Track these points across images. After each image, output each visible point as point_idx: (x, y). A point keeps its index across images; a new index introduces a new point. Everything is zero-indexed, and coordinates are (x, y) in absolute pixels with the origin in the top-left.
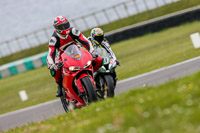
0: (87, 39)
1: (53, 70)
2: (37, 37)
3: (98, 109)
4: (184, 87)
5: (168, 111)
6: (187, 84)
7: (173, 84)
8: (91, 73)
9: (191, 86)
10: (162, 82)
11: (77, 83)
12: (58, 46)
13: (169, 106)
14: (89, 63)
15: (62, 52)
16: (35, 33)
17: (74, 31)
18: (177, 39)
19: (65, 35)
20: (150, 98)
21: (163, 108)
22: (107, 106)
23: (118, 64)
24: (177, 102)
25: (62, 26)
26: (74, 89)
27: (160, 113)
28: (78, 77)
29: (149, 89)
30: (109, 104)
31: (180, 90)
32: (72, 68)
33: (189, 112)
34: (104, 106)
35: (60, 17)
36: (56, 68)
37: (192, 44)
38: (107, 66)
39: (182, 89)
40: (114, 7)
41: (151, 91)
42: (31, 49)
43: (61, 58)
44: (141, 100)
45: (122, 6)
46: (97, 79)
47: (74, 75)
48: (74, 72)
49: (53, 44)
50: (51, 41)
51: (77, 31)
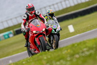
1: (24, 32)
4: (66, 51)
5: (58, 63)
6: (67, 50)
9: (69, 51)
12: (27, 19)
13: (59, 60)
14: (44, 30)
15: (29, 23)
25: (31, 9)
27: (54, 64)
28: (37, 36)
31: (64, 53)
32: (34, 32)
33: (69, 63)
35: (30, 4)
37: (69, 31)
43: (29, 26)
44: (45, 58)
47: (35, 35)
48: (36, 34)
49: (25, 18)
50: (24, 17)
51: (38, 12)
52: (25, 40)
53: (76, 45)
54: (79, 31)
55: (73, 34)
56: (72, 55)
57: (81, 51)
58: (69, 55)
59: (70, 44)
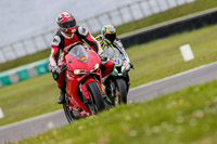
0: (94, 39)
1: (55, 73)
2: (13, 50)
3: (80, 128)
4: (174, 103)
5: (156, 129)
6: (178, 99)
7: (162, 100)
8: (98, 77)
9: (181, 102)
10: (150, 98)
11: (82, 88)
12: (62, 46)
13: (158, 123)
14: (97, 66)
15: (66, 54)
16: (11, 45)
17: (80, 29)
18: (166, 51)
19: (70, 34)
20: (137, 115)
21: (152, 126)
22: (91, 124)
23: (132, 67)
24: (167, 119)
26: (79, 95)
27: (148, 131)
28: (83, 81)
29: (136, 105)
30: (93, 121)
31: (169, 106)
32: (77, 72)
33: (180, 130)
34: (87, 124)
36: (59, 71)
37: (182, 57)
38: (119, 69)
39: (171, 105)
40: (97, 17)
41: (138, 108)
42: (8, 63)
43: (64, 60)
44: (128, 118)
45: (106, 16)
46: (107, 83)
47: (79, 79)
48: (80, 76)
49: (57, 44)
50: (55, 40)
51: (84, 30)
52: (59, 90)
53: (197, 90)
54: (204, 58)
55: (191, 64)
56: (188, 112)
57: (207, 103)
58: (180, 112)
59: (183, 87)
